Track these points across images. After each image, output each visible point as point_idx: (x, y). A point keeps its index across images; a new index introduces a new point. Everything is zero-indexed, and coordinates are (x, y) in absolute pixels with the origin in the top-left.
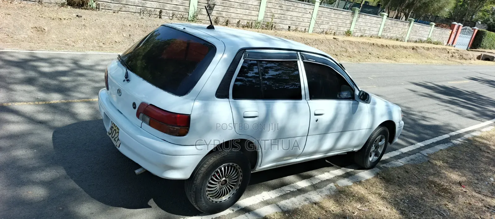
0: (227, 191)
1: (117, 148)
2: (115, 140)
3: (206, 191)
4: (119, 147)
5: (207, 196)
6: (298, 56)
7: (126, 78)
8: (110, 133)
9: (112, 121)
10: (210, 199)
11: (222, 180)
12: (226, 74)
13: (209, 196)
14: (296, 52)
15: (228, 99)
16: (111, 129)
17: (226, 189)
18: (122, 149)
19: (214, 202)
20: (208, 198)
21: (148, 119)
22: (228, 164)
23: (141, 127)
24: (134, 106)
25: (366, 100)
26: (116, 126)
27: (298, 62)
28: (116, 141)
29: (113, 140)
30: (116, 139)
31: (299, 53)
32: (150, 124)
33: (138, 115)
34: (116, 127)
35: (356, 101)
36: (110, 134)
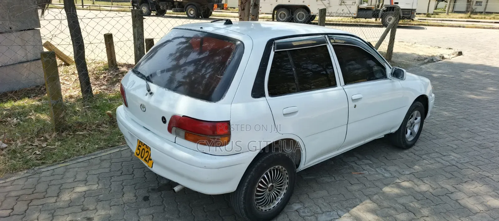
0: (275, 196)
1: (150, 168)
2: (145, 160)
3: (255, 199)
4: (152, 167)
5: (256, 204)
6: (327, 40)
7: (149, 92)
8: (138, 153)
9: (139, 139)
10: (259, 208)
11: (269, 186)
12: (259, 70)
13: (258, 205)
14: (324, 36)
15: (265, 98)
16: (138, 149)
17: (274, 194)
18: (156, 169)
19: (264, 211)
20: (257, 207)
21: (182, 133)
22: (274, 168)
23: (175, 142)
24: (164, 120)
25: (401, 77)
26: (144, 144)
27: (328, 46)
28: (148, 160)
29: (142, 160)
30: (147, 159)
31: (326, 36)
32: (186, 138)
33: (170, 130)
34: (144, 146)
35: (388, 79)
36: (138, 155)
